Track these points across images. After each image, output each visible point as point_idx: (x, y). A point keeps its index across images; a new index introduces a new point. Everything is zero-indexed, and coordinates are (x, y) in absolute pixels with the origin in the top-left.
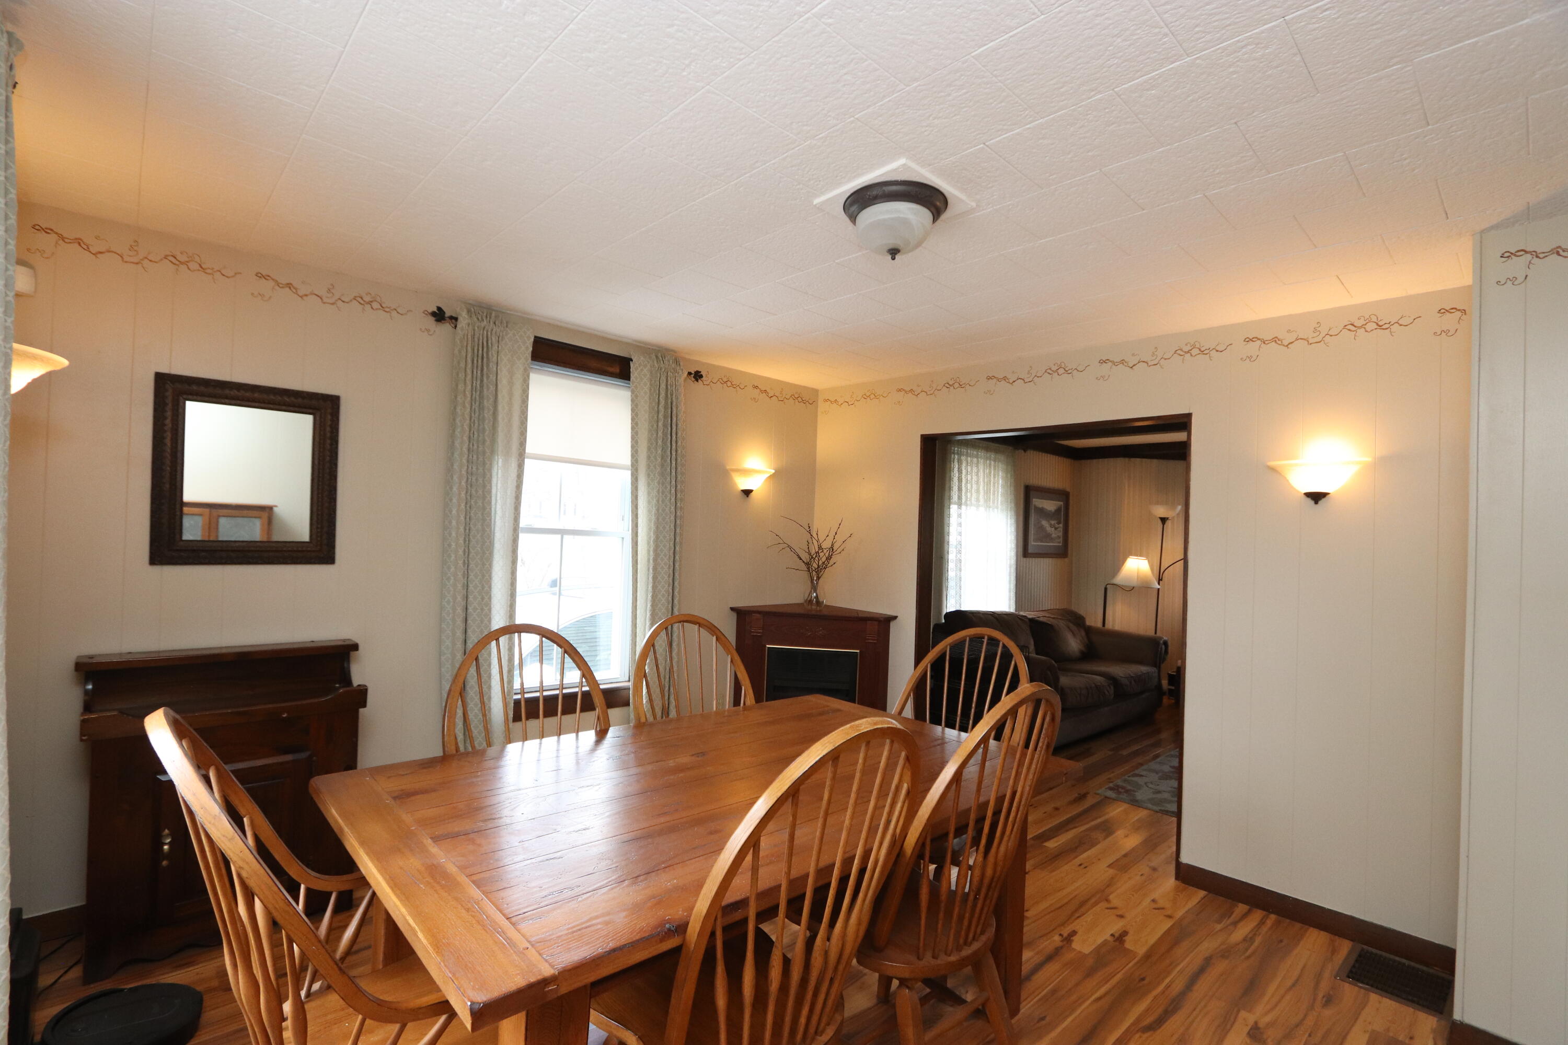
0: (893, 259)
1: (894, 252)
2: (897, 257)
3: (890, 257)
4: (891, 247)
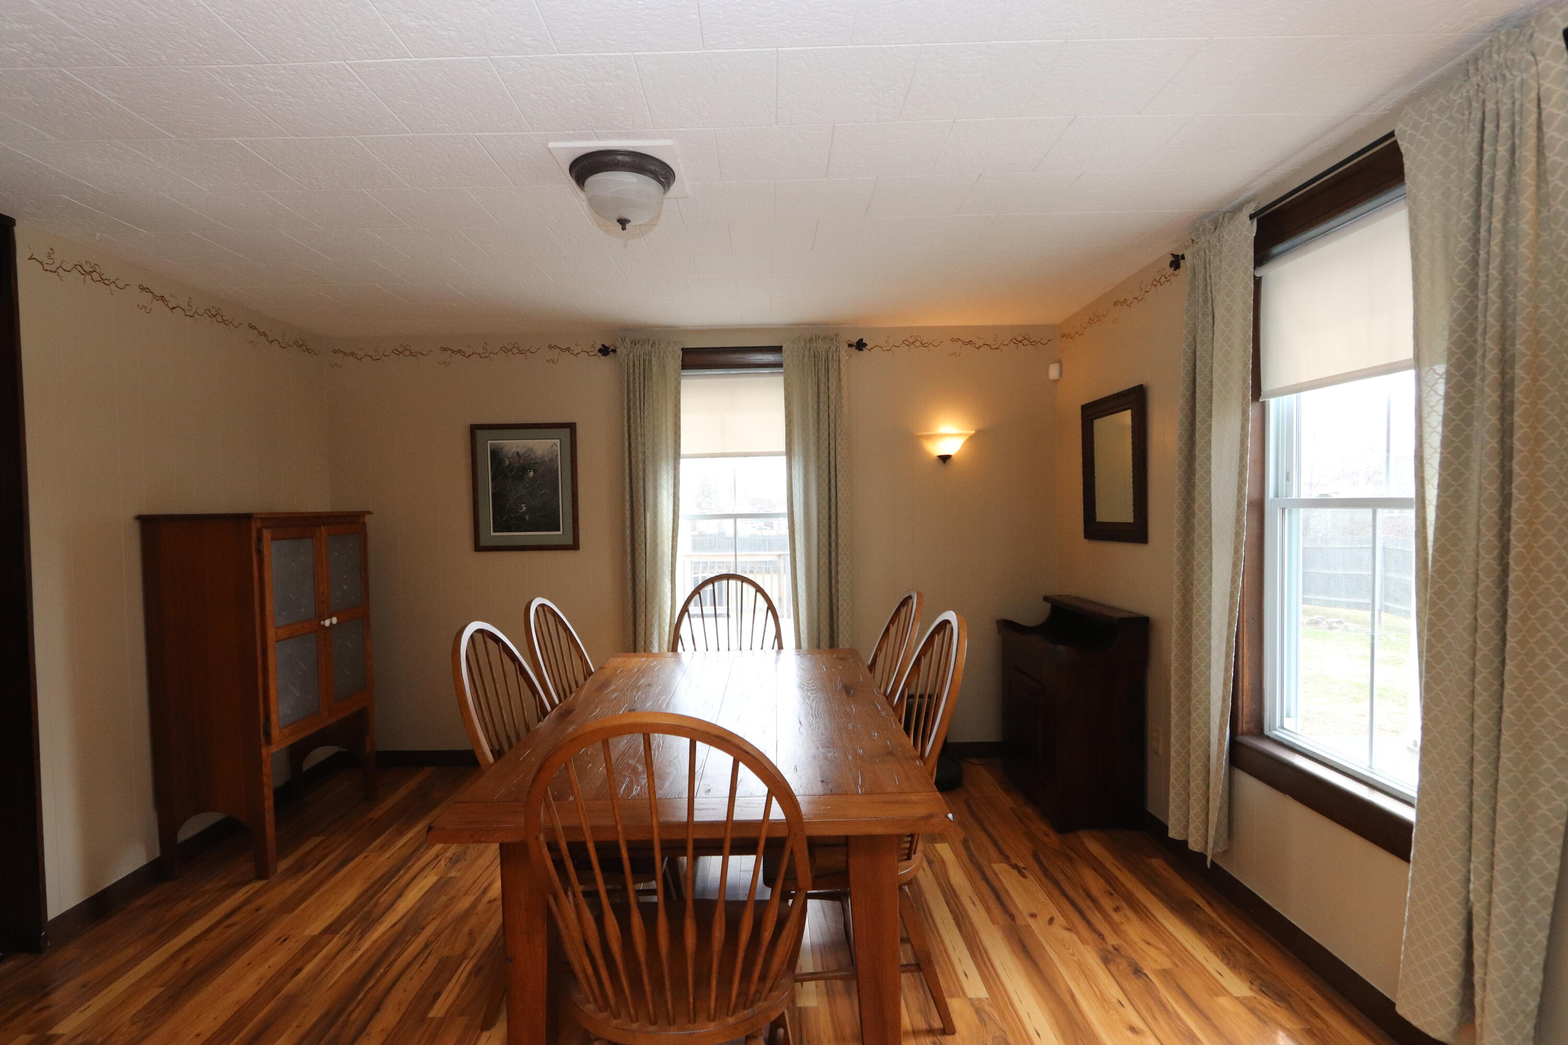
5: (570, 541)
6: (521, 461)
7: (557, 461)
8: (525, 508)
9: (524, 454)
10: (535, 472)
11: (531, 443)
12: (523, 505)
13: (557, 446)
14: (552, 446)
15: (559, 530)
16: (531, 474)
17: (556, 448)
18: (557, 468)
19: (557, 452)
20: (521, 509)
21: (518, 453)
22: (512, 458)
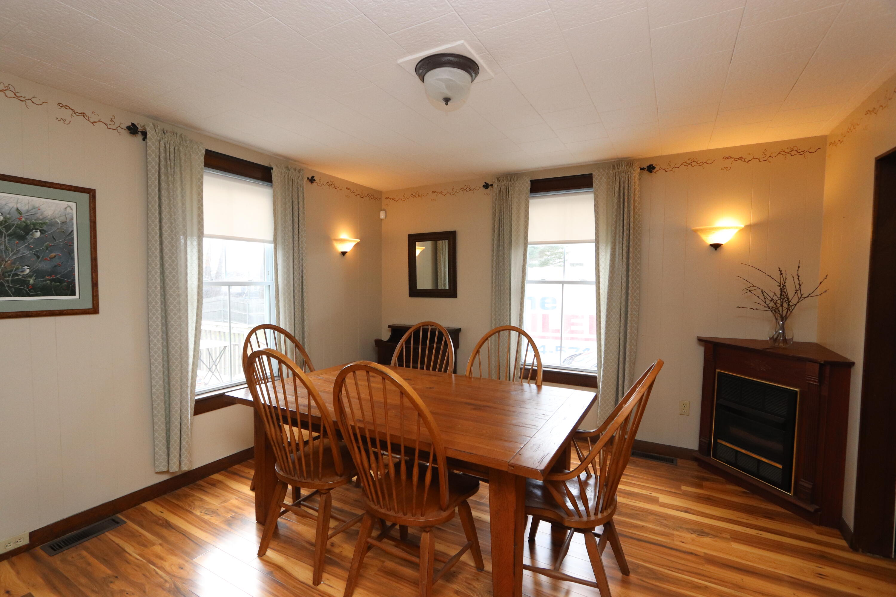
0: (447, 104)
1: (447, 100)
2: (449, 103)
3: (445, 103)
4: (445, 96)
5: (89, 306)
6: (23, 219)
7: (73, 225)
8: (28, 271)
9: (28, 211)
10: (42, 232)
11: (38, 202)
12: (26, 267)
13: (72, 209)
14: (66, 208)
15: (74, 294)
16: (38, 234)
17: (70, 211)
18: (72, 231)
19: (72, 216)
20: (23, 271)
21: (17, 209)
22: (9, 214)
